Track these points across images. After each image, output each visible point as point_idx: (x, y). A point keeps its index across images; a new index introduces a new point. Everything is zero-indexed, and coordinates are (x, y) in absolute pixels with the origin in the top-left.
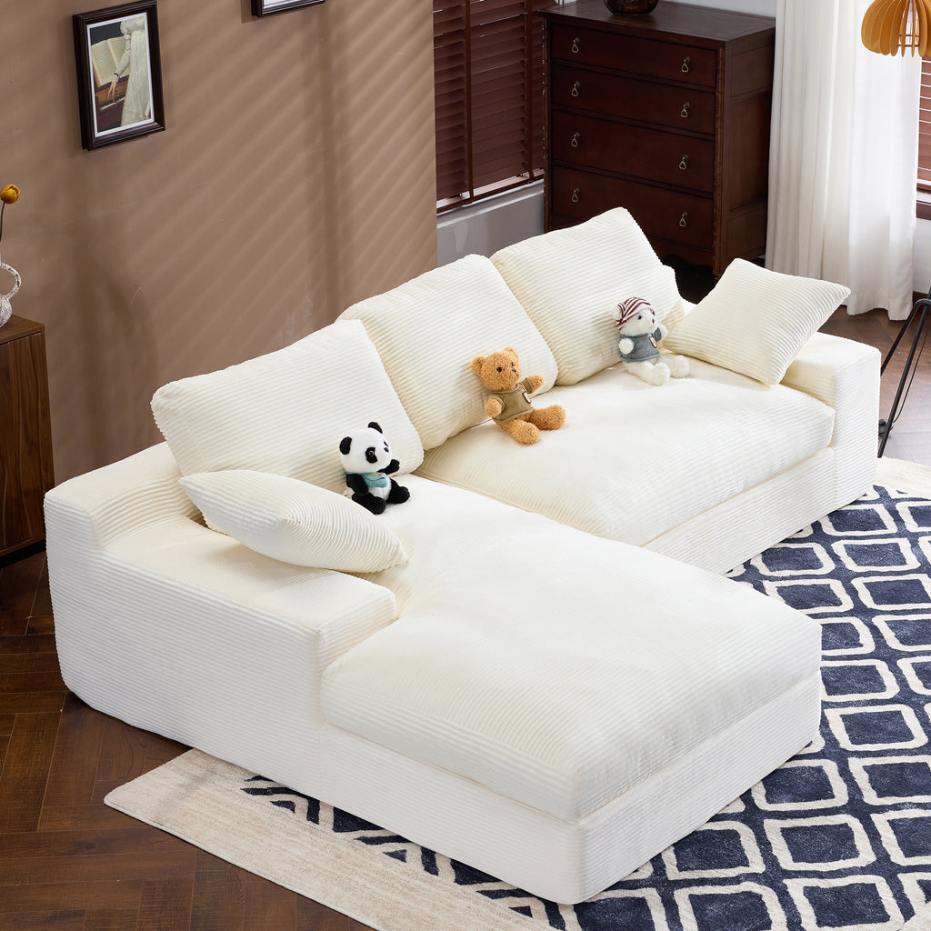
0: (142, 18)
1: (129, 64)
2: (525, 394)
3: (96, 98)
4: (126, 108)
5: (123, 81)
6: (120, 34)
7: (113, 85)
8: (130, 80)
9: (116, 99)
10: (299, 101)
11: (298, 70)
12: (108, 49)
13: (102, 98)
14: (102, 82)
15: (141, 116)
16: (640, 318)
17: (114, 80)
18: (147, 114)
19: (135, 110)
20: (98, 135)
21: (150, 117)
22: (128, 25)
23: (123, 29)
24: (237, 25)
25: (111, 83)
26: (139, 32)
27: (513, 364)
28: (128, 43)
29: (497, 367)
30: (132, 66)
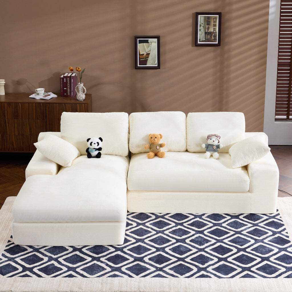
0: (156, 40)
1: (150, 50)
2: (157, 147)
3: (139, 57)
4: (148, 61)
5: (148, 54)
6: (148, 43)
7: (145, 55)
9: (145, 58)
10: (211, 71)
11: (211, 63)
12: (144, 45)
13: (141, 57)
14: (141, 53)
15: (153, 64)
16: (211, 139)
17: (145, 54)
18: (155, 64)
19: (151, 62)
20: (139, 66)
21: (156, 65)
22: (151, 41)
23: (149, 41)
24: (190, 47)
25: (144, 54)
26: (154, 43)
27: (156, 138)
28: (150, 45)
29: (151, 137)
30: (151, 51)
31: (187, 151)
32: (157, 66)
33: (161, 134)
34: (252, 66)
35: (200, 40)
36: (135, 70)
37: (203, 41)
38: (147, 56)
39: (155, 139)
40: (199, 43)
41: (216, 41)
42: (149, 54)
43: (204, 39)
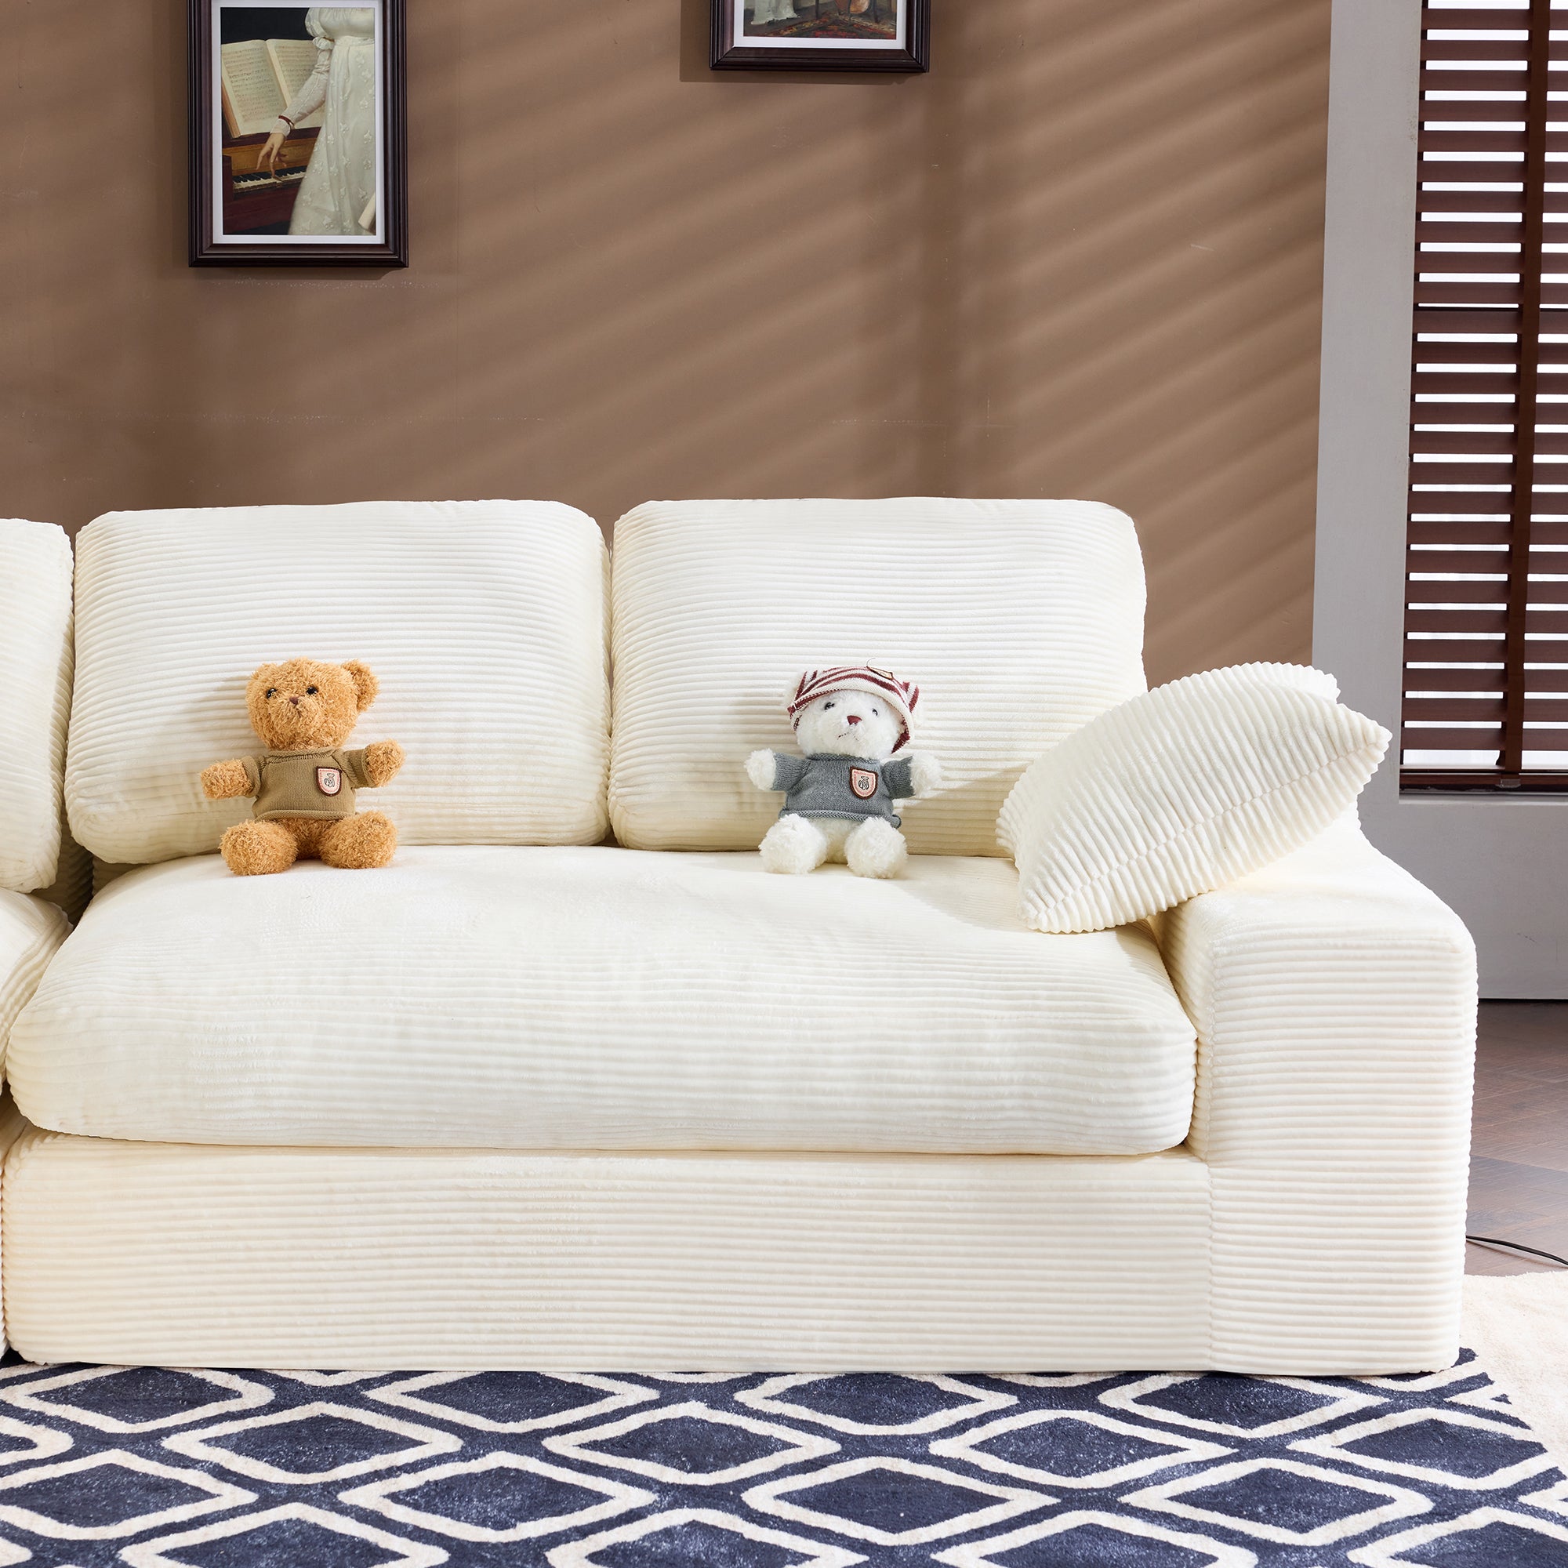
0: (369, 12)
1: (322, 104)
2: (323, 774)
3: (226, 160)
4: (304, 197)
5: (304, 138)
6: (303, 34)
7: (275, 142)
8: (321, 137)
9: (280, 173)
12: (265, 55)
13: (241, 159)
14: (244, 128)
15: (348, 224)
16: (828, 706)
17: (278, 131)
18: (365, 221)
19: (331, 208)
20: (220, 237)
21: (372, 229)
22: (328, 19)
23: (312, 24)
24: (665, 83)
25: (263, 137)
26: (357, 40)
27: (312, 690)
28: (322, 58)
29: (268, 685)
30: (330, 108)
31: (609, 839)
32: (378, 238)
33: (363, 662)
34: (1202, 248)
35: (749, 14)
36: (189, 283)
37: (774, 28)
38: (291, 154)
39: (308, 701)
40: (741, 40)
41: (886, 28)
42: (312, 134)
43: (788, 13)
